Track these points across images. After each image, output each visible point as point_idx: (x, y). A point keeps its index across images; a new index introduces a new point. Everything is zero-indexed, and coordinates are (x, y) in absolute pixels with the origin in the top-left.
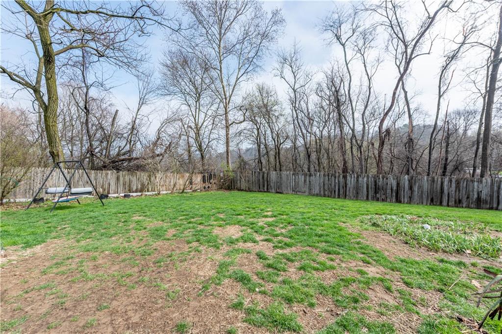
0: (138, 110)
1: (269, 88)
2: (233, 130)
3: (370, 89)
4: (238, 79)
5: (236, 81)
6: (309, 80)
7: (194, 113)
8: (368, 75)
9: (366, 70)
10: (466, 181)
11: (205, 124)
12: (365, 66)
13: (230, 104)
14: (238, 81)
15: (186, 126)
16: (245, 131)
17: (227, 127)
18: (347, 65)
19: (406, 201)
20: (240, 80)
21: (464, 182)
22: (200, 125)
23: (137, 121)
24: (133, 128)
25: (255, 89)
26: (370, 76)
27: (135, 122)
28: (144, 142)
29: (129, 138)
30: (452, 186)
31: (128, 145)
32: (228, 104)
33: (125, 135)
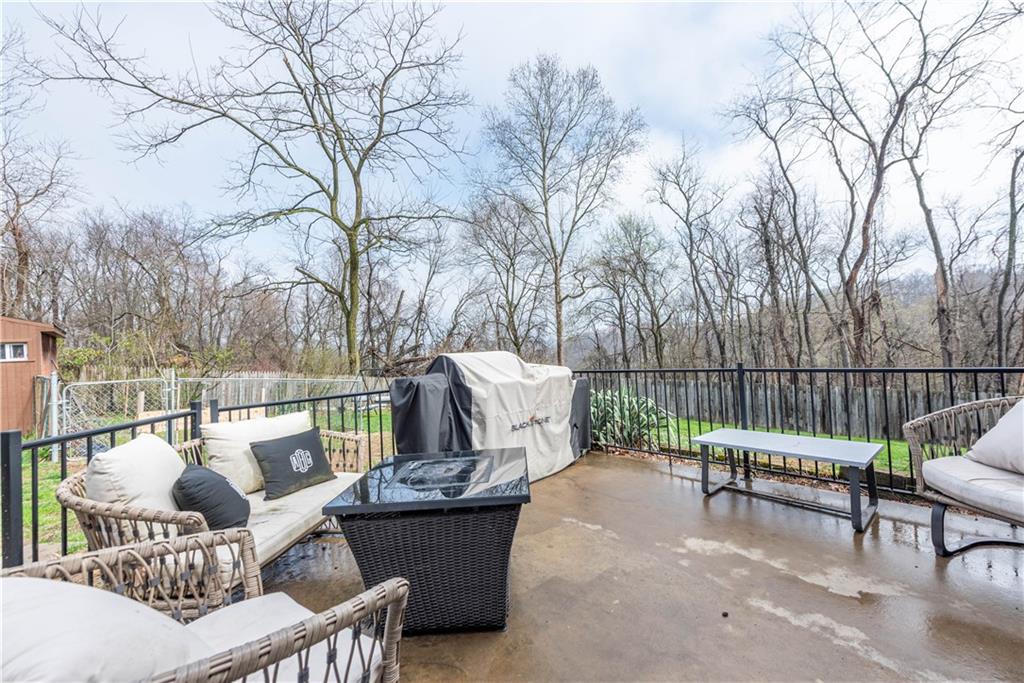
0: (428, 283)
1: (642, 221)
2: (567, 308)
3: (853, 206)
4: (575, 223)
5: (573, 227)
6: (719, 200)
7: (505, 283)
8: (847, 180)
9: (841, 170)
10: (942, 397)
11: (523, 301)
12: (838, 162)
13: (563, 266)
14: (576, 227)
15: (494, 306)
16: (598, 304)
17: (559, 303)
18: (784, 173)
19: (840, 431)
20: (579, 224)
21: (938, 400)
22: (515, 302)
23: (427, 299)
24: (420, 311)
25: (615, 225)
26: (850, 181)
27: (423, 301)
28: (436, 331)
29: (415, 326)
30: (918, 407)
31: (413, 336)
32: (560, 265)
33: (410, 321)
